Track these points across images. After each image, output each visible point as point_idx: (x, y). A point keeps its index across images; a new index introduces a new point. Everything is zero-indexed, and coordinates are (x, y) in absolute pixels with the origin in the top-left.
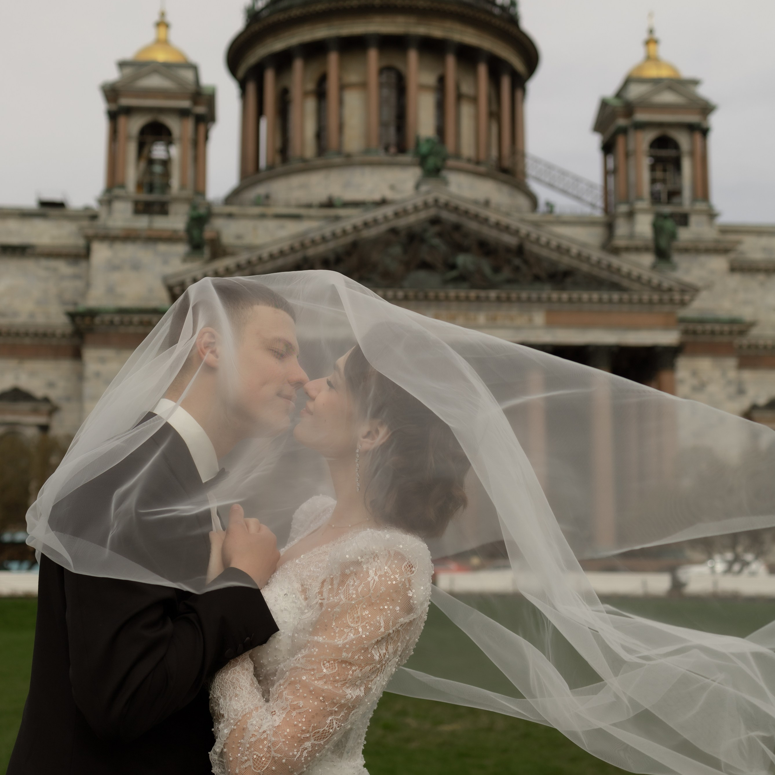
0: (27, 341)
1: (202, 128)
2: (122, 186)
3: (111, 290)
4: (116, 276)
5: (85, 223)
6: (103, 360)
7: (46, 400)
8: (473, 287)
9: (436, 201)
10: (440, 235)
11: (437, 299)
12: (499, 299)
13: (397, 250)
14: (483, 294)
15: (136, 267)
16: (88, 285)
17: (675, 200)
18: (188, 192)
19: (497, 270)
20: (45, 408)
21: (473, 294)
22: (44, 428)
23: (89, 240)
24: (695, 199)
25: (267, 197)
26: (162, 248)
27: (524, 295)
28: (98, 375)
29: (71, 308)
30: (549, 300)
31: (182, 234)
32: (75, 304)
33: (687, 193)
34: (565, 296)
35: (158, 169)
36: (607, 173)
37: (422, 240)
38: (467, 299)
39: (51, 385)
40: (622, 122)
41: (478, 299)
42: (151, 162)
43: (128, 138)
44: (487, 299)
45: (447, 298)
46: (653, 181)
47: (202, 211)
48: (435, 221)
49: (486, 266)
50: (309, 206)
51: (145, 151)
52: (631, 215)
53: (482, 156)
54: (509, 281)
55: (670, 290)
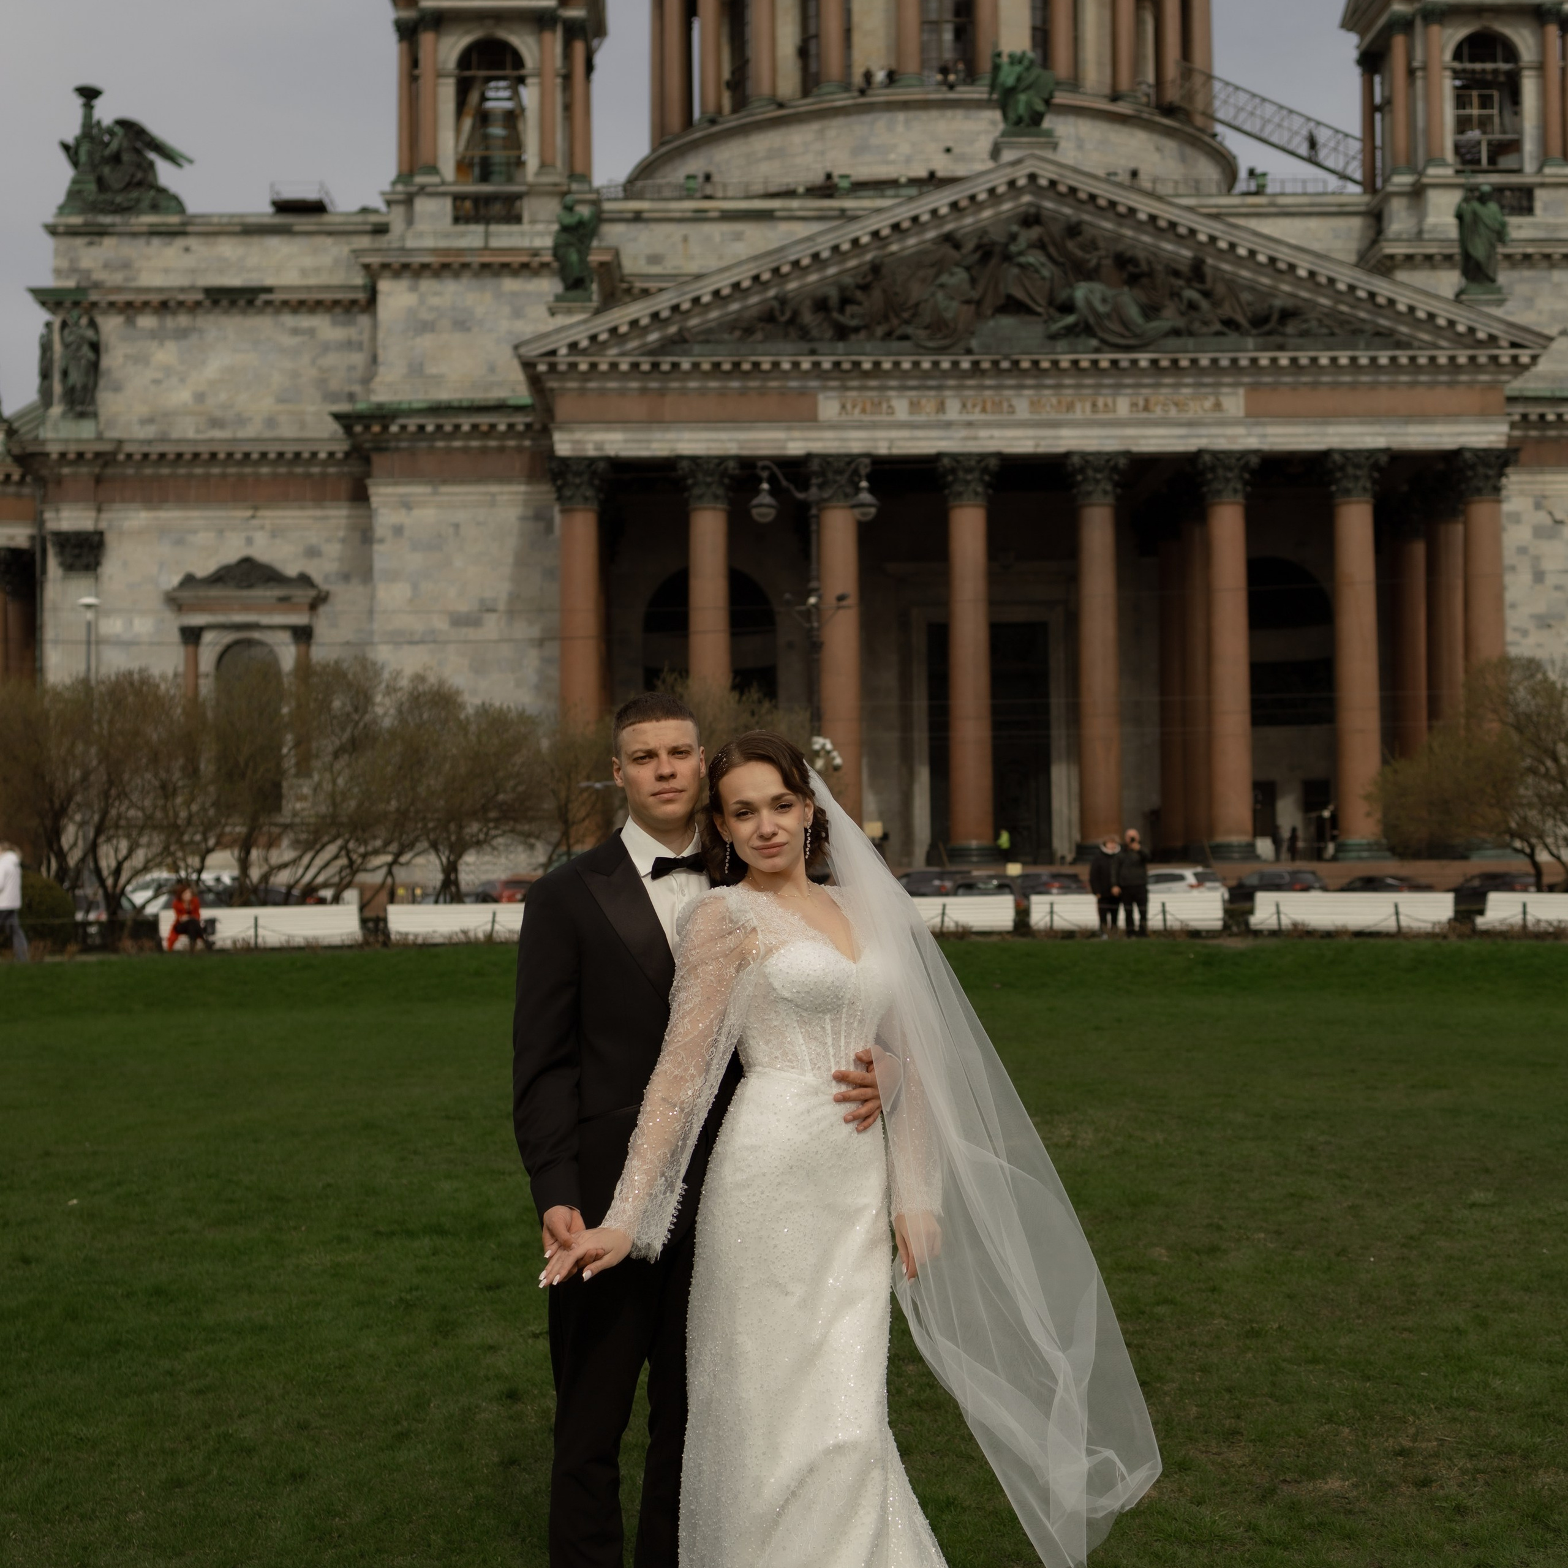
0: (265, 470)
1: (579, 48)
2: (433, 169)
3: (416, 370)
4: (426, 342)
5: (365, 242)
6: (407, 505)
7: (304, 580)
8: (1106, 345)
9: (1032, 177)
10: (1040, 245)
11: (1036, 369)
12: (1156, 367)
13: (958, 278)
14: (1124, 359)
15: (462, 324)
16: (374, 360)
17: (1505, 162)
18: (556, 176)
19: (1151, 311)
20: (303, 595)
21: (1105, 359)
22: (303, 635)
23: (373, 273)
24: (1544, 159)
25: (708, 178)
26: (510, 284)
27: (1204, 360)
28: (398, 530)
29: (344, 407)
30: (1254, 366)
31: (547, 258)
32: (351, 397)
33: (1529, 146)
34: (1284, 359)
35: (497, 131)
36: (1371, 109)
37: (1007, 258)
38: (1095, 368)
39: (312, 552)
40: (1398, 8)
41: (1115, 366)
42: (484, 118)
43: (439, 75)
44: (1133, 366)
46: (1462, 124)
47: (584, 211)
48: (1031, 219)
49: (1130, 304)
50: (790, 194)
51: (474, 97)
52: (1417, 193)
53: (1124, 84)
54: (1176, 332)
55: (1493, 339)
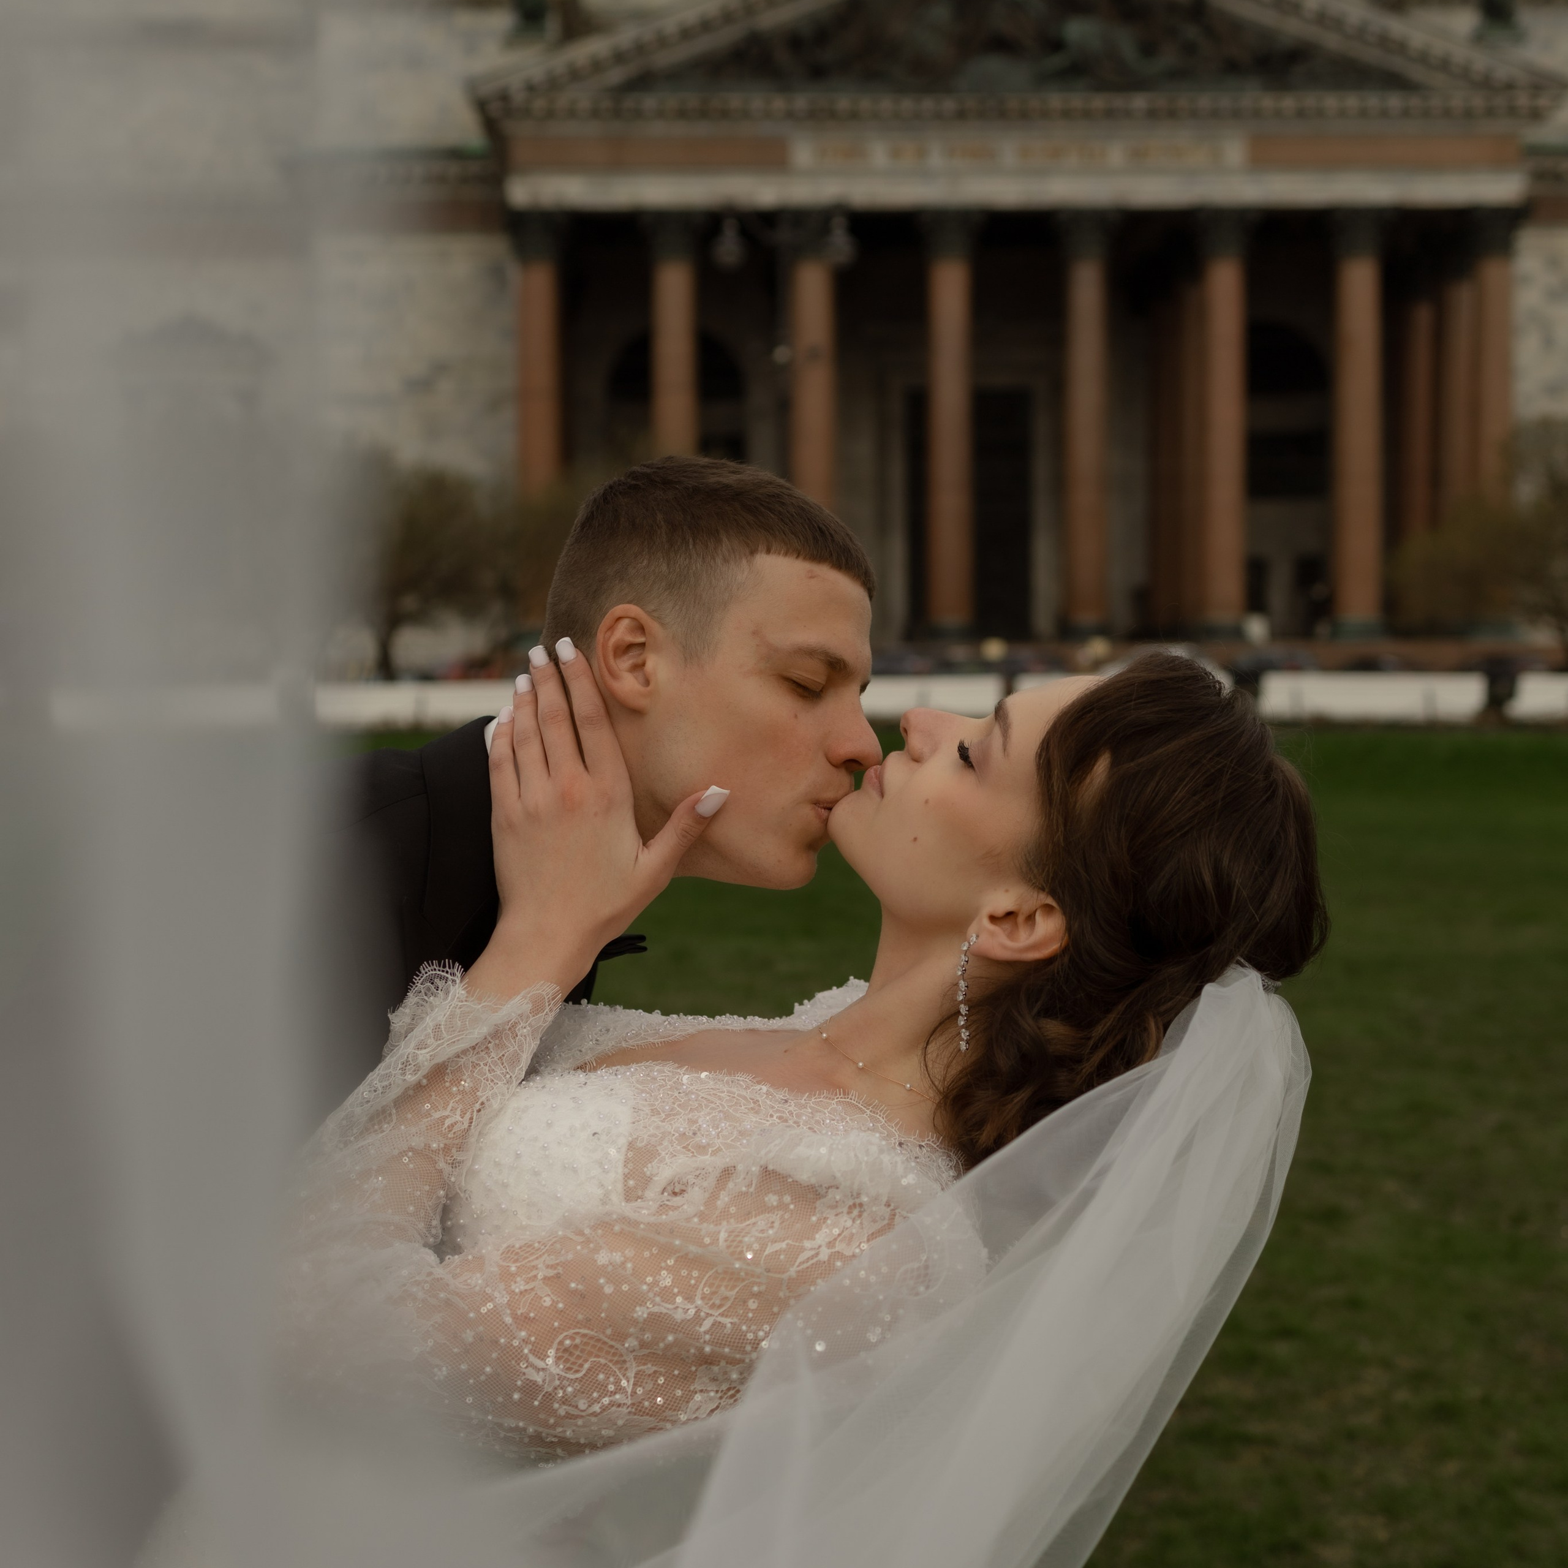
4: (378, 83)
8: (1103, 86)
11: (1024, 116)
12: (1152, 114)
14: (1118, 101)
15: (418, 62)
19: (1148, 49)
21: (1099, 102)
27: (1204, 101)
30: (1257, 114)
34: (1288, 102)
38: (1087, 114)
41: (1110, 114)
44: (1128, 114)
45: (1045, 114)
49: (1126, 43)
